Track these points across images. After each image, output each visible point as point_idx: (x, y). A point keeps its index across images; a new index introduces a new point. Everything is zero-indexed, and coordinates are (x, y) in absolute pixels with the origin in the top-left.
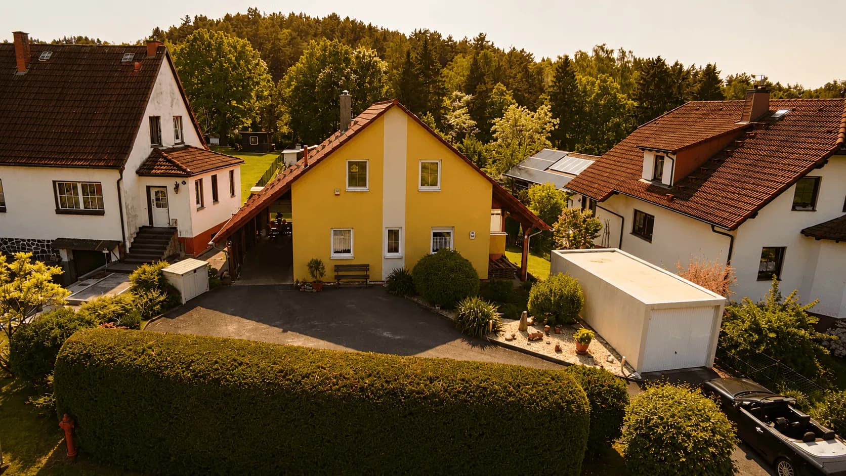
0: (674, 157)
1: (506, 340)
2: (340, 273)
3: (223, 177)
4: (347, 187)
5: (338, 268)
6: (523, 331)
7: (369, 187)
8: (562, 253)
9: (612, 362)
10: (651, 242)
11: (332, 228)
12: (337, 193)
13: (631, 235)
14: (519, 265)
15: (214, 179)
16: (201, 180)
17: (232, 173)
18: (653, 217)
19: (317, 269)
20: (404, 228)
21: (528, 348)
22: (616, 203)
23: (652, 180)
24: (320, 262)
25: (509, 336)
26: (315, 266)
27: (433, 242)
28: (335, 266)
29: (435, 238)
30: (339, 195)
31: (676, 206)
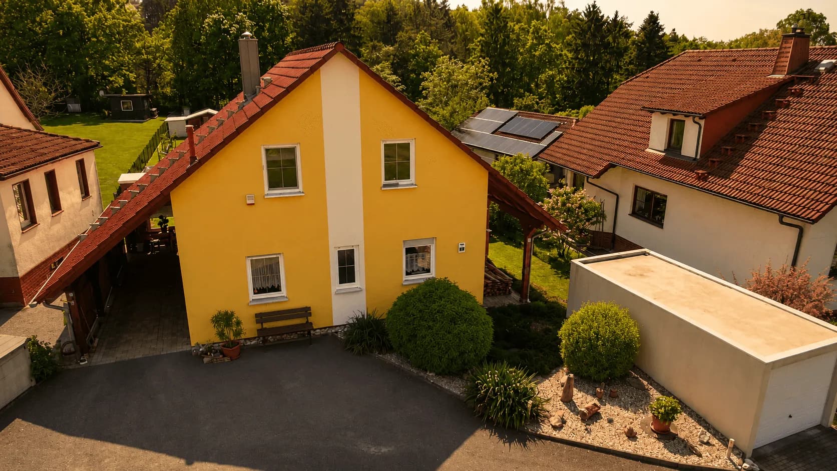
0: (702, 122)
1: (555, 428)
2: (266, 325)
3: (66, 172)
4: (266, 189)
5: (261, 318)
6: (567, 402)
7: (303, 188)
8: (585, 262)
9: (708, 443)
10: (662, 227)
11: (248, 257)
12: (249, 202)
13: (631, 217)
14: (518, 275)
15: (51, 178)
16: (26, 184)
17: (81, 165)
18: (666, 196)
19: (228, 324)
20: (362, 247)
21: (589, 440)
22: (612, 180)
23: (665, 151)
24: (232, 314)
25: (554, 421)
26: (224, 319)
27: (407, 261)
28: (257, 315)
29: (409, 255)
30: (253, 204)
31: (707, 185)
